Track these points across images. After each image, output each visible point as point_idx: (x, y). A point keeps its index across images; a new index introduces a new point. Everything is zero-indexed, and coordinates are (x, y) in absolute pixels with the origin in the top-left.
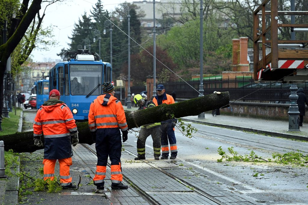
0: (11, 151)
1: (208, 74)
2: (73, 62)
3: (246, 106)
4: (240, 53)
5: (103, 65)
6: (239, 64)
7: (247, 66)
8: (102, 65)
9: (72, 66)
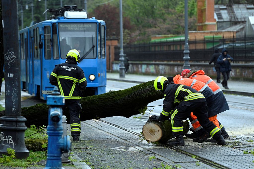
0: (33, 127)
1: (168, 34)
2: (62, 20)
3: (238, 68)
4: (207, 10)
5: (98, 24)
6: (205, 22)
7: (214, 25)
8: (96, 23)
9: (61, 25)
